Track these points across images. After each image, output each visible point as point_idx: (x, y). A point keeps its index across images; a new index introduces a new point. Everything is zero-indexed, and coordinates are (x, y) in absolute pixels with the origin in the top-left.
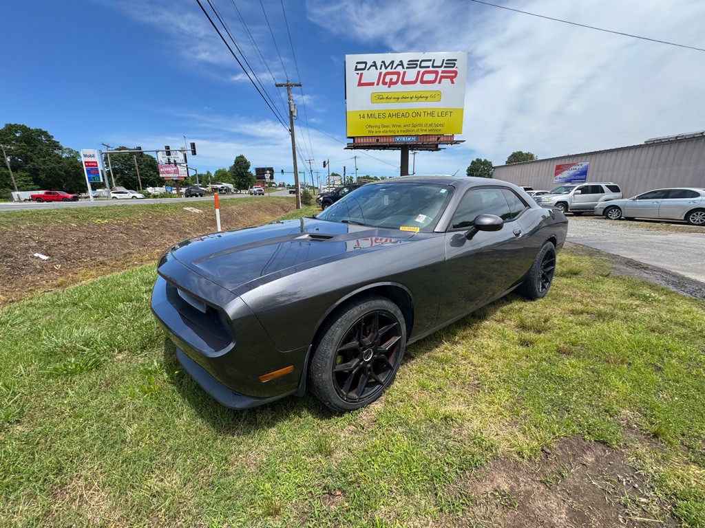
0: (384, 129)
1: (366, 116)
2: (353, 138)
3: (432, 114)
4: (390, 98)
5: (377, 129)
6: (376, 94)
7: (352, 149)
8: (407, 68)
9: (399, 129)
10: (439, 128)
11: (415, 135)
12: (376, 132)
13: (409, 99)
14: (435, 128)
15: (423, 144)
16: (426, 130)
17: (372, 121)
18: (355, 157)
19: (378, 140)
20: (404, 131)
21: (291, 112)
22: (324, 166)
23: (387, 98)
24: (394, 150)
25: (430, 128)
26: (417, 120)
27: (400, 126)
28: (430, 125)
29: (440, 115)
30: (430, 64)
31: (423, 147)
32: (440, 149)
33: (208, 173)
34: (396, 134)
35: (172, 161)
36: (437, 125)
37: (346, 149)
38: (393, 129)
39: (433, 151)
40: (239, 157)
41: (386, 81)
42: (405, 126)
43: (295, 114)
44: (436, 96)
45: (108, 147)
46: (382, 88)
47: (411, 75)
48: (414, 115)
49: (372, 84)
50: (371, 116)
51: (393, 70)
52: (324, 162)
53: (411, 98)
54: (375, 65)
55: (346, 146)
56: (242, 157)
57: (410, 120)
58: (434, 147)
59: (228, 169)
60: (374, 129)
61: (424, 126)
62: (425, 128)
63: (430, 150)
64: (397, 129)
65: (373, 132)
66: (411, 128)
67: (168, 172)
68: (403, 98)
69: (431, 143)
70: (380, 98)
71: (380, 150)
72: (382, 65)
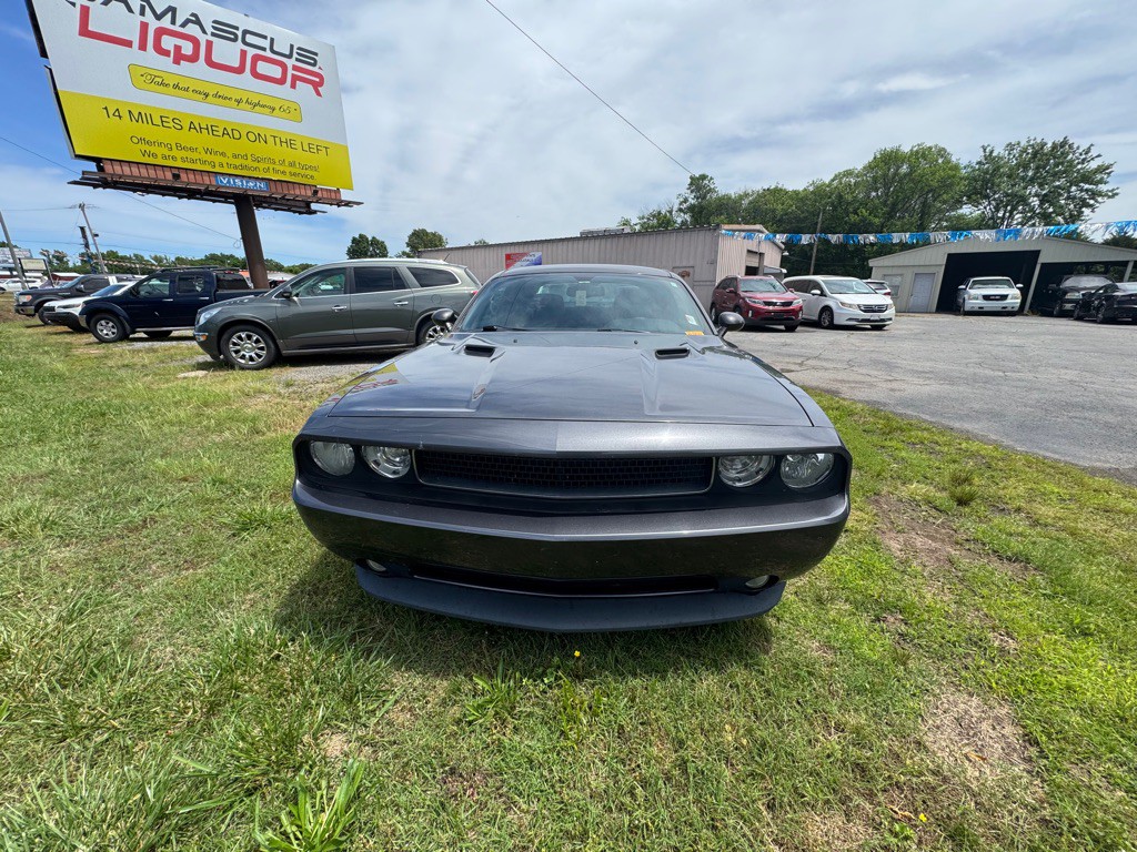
0: (184, 154)
1: (125, 114)
2: (98, 160)
3: (290, 143)
4: (187, 90)
5: (163, 151)
6: (143, 71)
7: (95, 186)
8: (214, 35)
9: (224, 160)
10: (309, 172)
11: (262, 179)
12: (165, 157)
13: (233, 102)
14: (303, 172)
15: (283, 198)
16: (283, 173)
17: (144, 130)
20: (236, 167)
23: (176, 86)
24: (214, 201)
25: (293, 170)
26: (259, 149)
27: (223, 154)
28: (292, 164)
29: (306, 148)
30: (266, 44)
31: (281, 204)
32: (315, 212)
34: (217, 170)
36: (304, 167)
38: (208, 157)
39: (300, 213)
41: (163, 46)
42: (235, 156)
44: (290, 111)
46: (157, 60)
47: (227, 52)
48: (252, 137)
49: (127, 43)
51: (178, 29)
53: (239, 102)
55: (77, 178)
57: (245, 146)
58: (303, 207)
60: (158, 150)
61: (277, 164)
62: (282, 168)
63: (295, 212)
64: (218, 159)
65: (154, 155)
66: (249, 162)
68: (216, 96)
69: (298, 201)
70: (157, 81)
71: (180, 197)
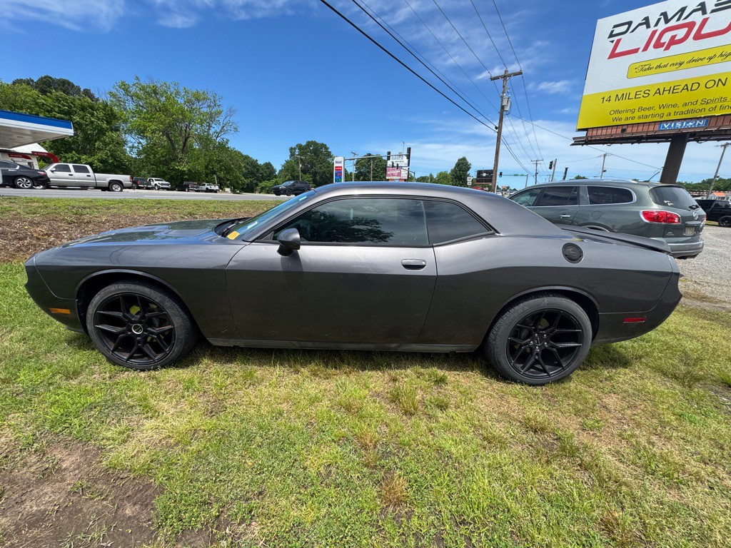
0: (642, 113)
1: (613, 98)
2: (586, 130)
4: (665, 66)
5: (629, 115)
6: (637, 66)
7: (583, 145)
8: (713, 11)
9: (672, 110)
11: (704, 117)
12: (628, 119)
13: (706, 61)
15: (719, 130)
17: (623, 105)
18: (605, 156)
19: (623, 131)
20: (682, 113)
21: (503, 107)
22: (550, 168)
23: (658, 67)
24: (656, 142)
26: (715, 93)
27: (674, 106)
33: (431, 175)
34: (666, 118)
35: (395, 165)
37: (573, 145)
38: (660, 112)
40: (461, 159)
41: (662, 41)
42: (686, 104)
43: (507, 109)
45: (355, 154)
46: (653, 53)
48: (711, 84)
49: (636, 51)
50: (624, 96)
51: (681, 22)
52: (551, 163)
53: (711, 58)
54: (646, 22)
55: (573, 142)
56: (464, 159)
57: (701, 93)
59: (449, 172)
60: (623, 116)
61: (728, 101)
64: (668, 110)
65: (620, 119)
66: (698, 106)
67: (393, 175)
68: (692, 61)
70: (646, 68)
71: (632, 143)
72: (659, 20)
